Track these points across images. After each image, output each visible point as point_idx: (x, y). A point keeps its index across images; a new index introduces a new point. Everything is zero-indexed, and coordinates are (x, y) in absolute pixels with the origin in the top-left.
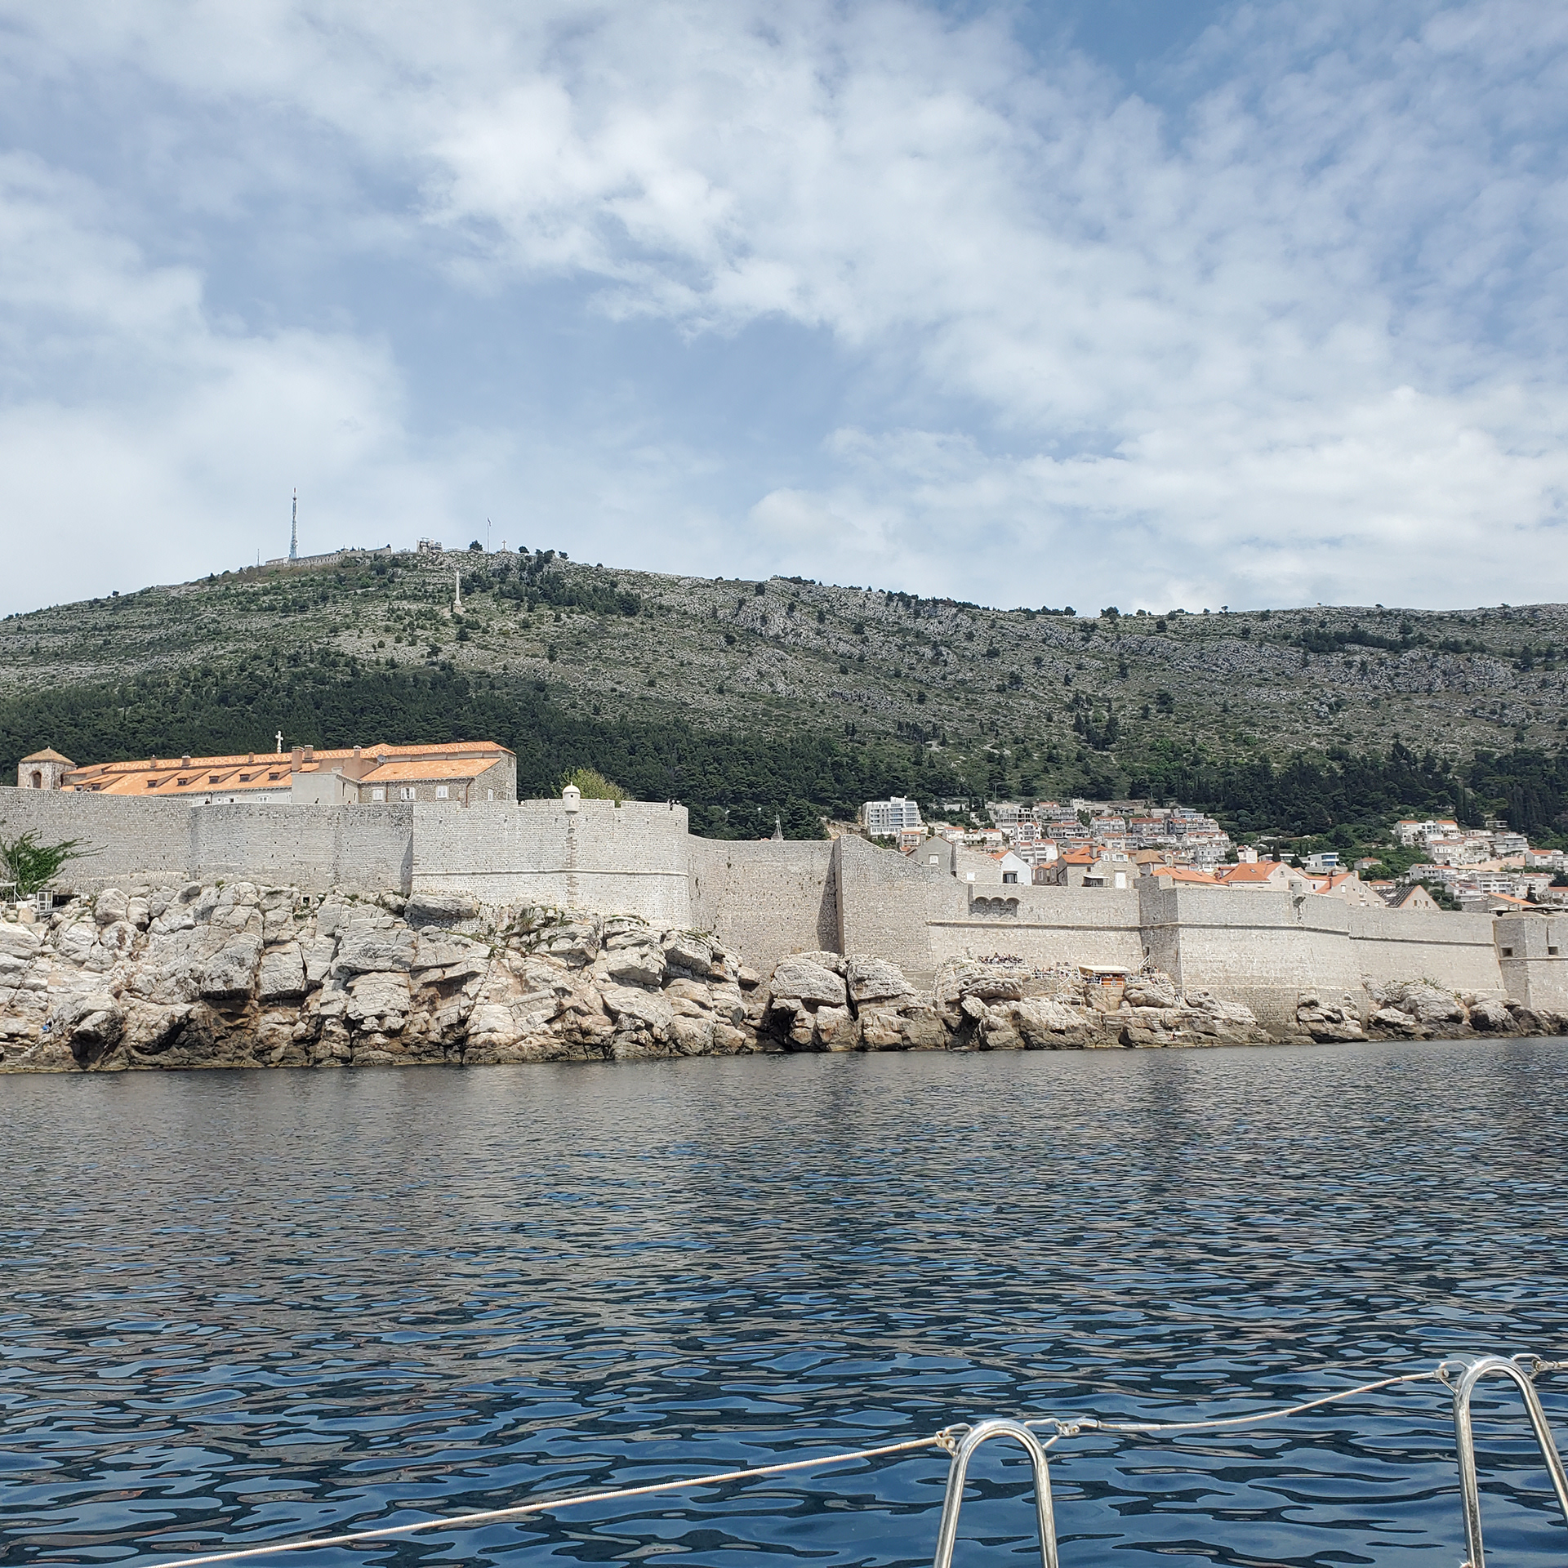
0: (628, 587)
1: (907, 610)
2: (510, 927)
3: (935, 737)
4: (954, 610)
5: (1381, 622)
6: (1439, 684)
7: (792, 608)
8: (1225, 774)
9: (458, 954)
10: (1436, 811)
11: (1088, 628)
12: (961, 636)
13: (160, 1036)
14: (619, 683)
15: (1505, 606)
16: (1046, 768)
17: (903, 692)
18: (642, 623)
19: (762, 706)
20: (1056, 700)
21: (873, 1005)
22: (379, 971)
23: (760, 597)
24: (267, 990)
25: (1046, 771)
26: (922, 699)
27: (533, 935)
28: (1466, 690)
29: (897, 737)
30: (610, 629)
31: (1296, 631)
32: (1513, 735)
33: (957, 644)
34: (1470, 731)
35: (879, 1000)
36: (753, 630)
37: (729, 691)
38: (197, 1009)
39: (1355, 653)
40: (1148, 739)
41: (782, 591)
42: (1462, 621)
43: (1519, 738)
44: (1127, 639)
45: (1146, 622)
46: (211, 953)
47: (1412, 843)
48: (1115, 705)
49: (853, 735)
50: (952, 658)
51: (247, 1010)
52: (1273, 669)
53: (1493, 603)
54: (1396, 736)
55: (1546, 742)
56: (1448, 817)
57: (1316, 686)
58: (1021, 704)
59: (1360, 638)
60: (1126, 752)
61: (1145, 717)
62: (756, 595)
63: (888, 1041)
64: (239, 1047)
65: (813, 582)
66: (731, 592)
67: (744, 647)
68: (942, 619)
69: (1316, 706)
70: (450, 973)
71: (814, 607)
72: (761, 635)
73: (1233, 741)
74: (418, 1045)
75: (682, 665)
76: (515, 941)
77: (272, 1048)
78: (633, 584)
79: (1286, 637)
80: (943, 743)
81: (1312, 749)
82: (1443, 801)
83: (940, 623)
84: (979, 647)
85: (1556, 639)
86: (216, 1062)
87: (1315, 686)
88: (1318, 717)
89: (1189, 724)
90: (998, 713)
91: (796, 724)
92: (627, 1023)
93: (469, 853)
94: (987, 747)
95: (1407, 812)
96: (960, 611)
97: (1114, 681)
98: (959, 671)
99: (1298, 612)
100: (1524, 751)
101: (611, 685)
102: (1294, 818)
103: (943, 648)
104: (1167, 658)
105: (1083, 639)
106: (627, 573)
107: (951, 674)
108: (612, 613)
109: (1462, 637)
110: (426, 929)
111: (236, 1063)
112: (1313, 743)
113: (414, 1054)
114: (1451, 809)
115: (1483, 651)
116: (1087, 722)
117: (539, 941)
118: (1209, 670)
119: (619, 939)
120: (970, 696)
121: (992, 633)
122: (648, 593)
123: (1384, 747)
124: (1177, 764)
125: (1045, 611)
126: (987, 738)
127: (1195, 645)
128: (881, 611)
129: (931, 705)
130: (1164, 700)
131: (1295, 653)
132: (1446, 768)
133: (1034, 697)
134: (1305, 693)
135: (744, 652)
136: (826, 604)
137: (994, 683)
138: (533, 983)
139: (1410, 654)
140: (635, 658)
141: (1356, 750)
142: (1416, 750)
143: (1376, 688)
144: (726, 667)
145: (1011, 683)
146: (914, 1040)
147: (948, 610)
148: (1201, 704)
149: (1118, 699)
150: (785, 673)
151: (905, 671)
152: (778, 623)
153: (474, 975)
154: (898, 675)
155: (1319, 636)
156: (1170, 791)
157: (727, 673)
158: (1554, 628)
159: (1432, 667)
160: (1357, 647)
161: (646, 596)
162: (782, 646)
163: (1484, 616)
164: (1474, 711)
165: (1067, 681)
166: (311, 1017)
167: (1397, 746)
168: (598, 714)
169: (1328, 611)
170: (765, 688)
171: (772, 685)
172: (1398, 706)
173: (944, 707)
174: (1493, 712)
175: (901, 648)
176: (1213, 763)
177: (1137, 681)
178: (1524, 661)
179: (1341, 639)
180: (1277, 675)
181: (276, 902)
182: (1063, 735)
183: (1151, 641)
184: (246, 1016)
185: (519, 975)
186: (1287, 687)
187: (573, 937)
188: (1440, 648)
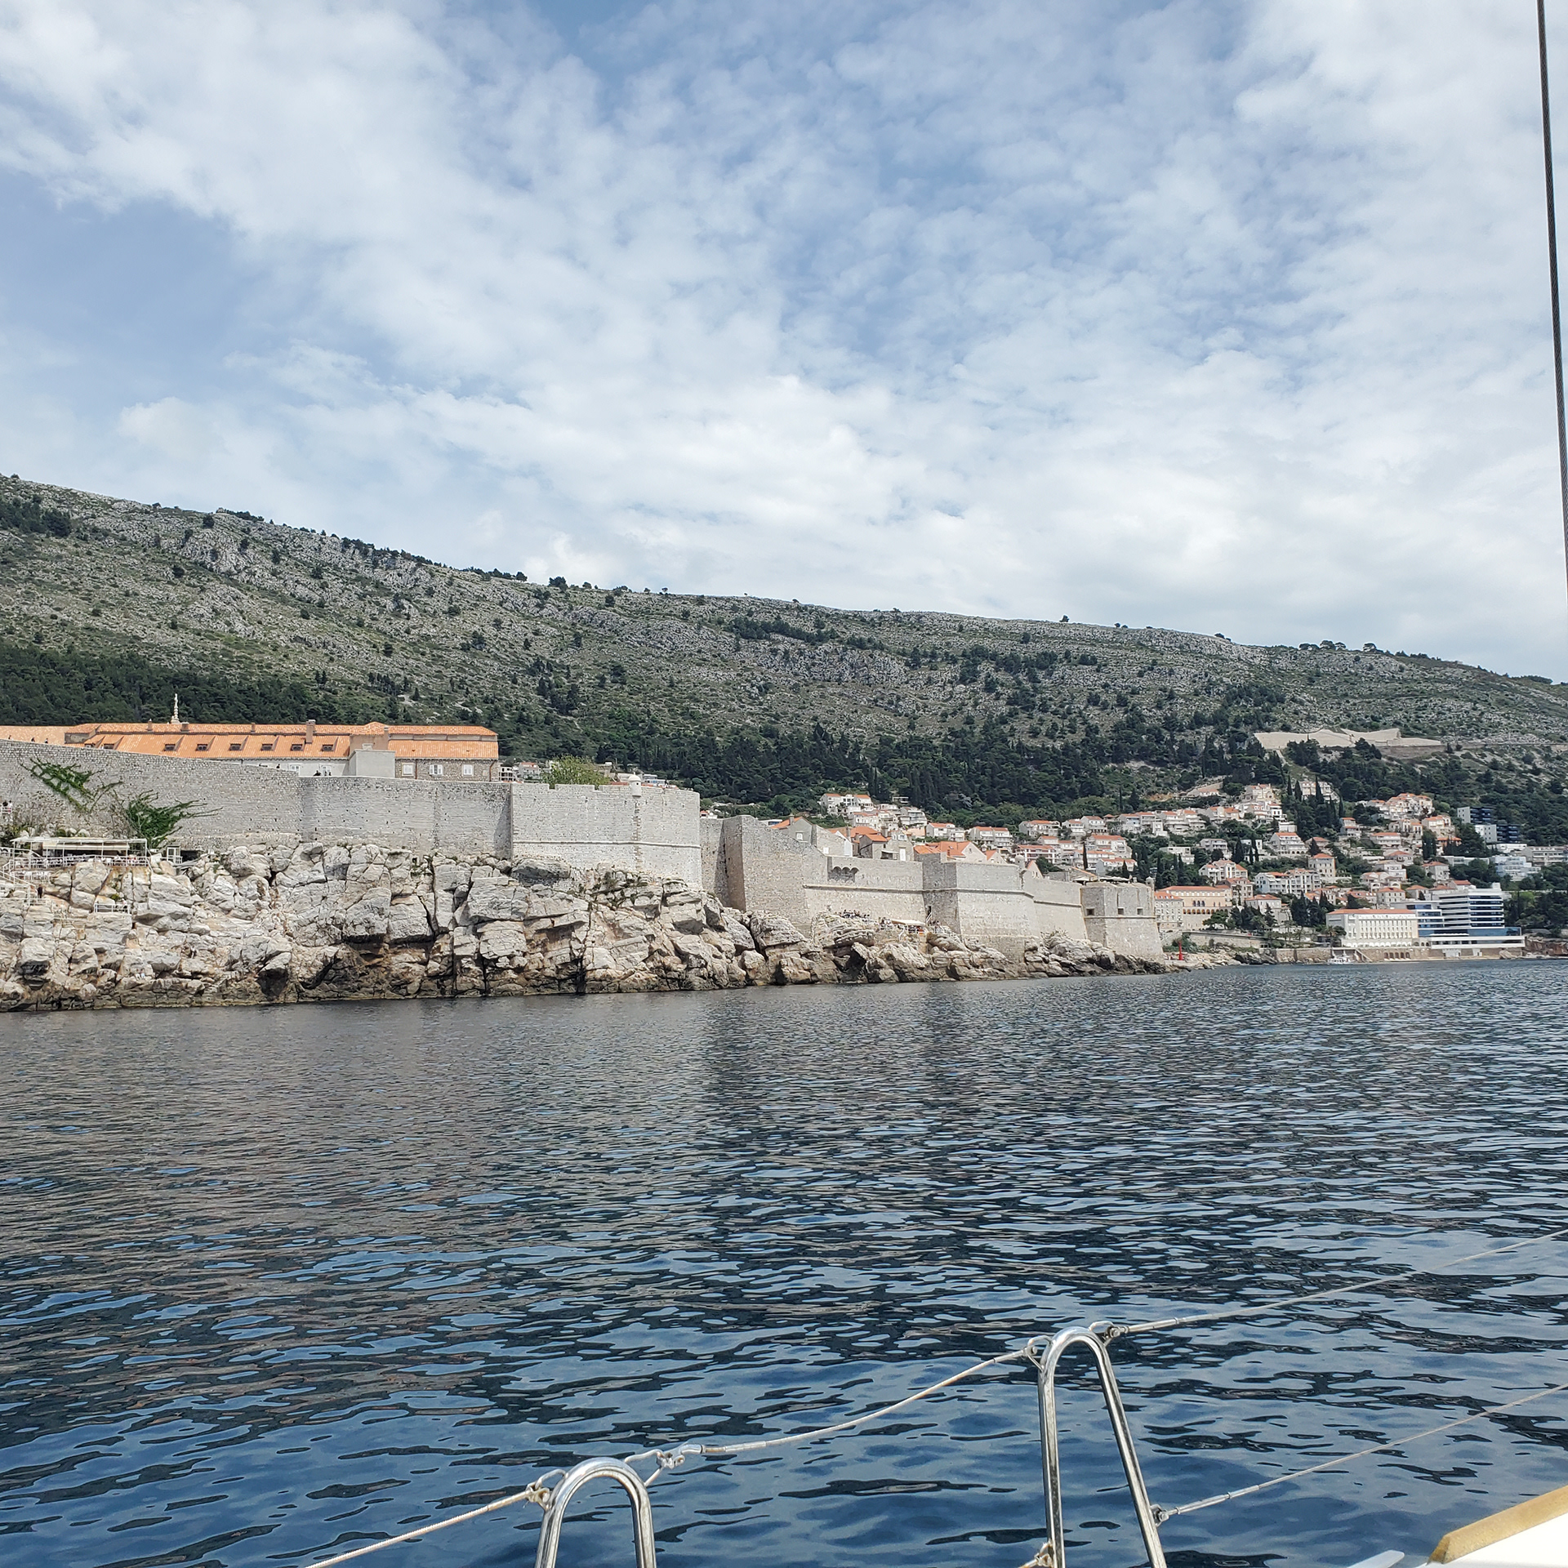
0: (55, 505)
1: (364, 559)
2: (597, 887)
3: (406, 690)
4: (413, 564)
5: (798, 616)
6: (847, 675)
7: (244, 545)
8: (677, 745)
9: (564, 907)
10: (852, 786)
11: (541, 595)
12: (420, 590)
13: (318, 973)
14: (58, 609)
15: (897, 611)
16: (518, 729)
17: (368, 642)
18: (76, 546)
19: (220, 646)
20: (518, 662)
21: (778, 949)
22: (502, 920)
23: (209, 530)
24: (397, 934)
25: (518, 731)
26: (388, 651)
27: (617, 894)
28: (868, 682)
29: (368, 688)
30: (39, 549)
31: (728, 618)
32: (907, 723)
33: (417, 598)
34: (873, 718)
35: (783, 945)
36: (202, 564)
37: (182, 627)
38: (342, 951)
39: (779, 642)
40: (606, 707)
41: (231, 526)
42: (863, 620)
43: (911, 727)
44: (579, 610)
45: (594, 595)
46: (349, 904)
47: (836, 813)
48: (573, 672)
49: (324, 683)
50: (414, 612)
51: (381, 951)
52: (711, 651)
53: (886, 607)
54: (815, 719)
55: (932, 731)
56: (862, 792)
57: (748, 670)
58: (486, 664)
59: (782, 629)
60: (588, 718)
61: (601, 686)
62: (203, 527)
63: (802, 977)
64: (378, 983)
65: (261, 519)
66: (175, 521)
67: (193, 581)
68: (402, 571)
69: (748, 688)
70: (558, 922)
71: (267, 546)
72: (211, 570)
73: (681, 714)
74: (538, 979)
75: (127, 595)
76: (602, 897)
77: (408, 982)
78: (60, 502)
79: (720, 622)
80: (415, 698)
81: (748, 726)
82: (858, 778)
83: (400, 575)
84: (439, 603)
85: (937, 643)
86: (361, 995)
87: (746, 669)
88: (751, 697)
89: (641, 696)
90: (465, 672)
91: (260, 667)
92: (695, 962)
93: (558, 826)
94: (458, 705)
95: (830, 786)
96: (419, 565)
97: (570, 649)
98: (422, 626)
99: (728, 600)
100: (917, 738)
101: (50, 611)
102: (741, 787)
103: (404, 602)
104: (616, 632)
105: (538, 605)
106: (50, 488)
107: (414, 627)
108: (40, 531)
109: (865, 635)
110: (536, 887)
111: (377, 996)
112: (748, 721)
113: (534, 986)
114: (864, 785)
115: (882, 649)
116: (550, 688)
117: (624, 898)
118: (654, 646)
119: (677, 898)
120: (435, 652)
121: (451, 590)
122: (78, 513)
123: (806, 727)
124: (635, 732)
125: (496, 573)
126: (457, 695)
127: (641, 623)
128: (337, 557)
129: (398, 657)
130: (618, 671)
131: (728, 638)
132: (857, 749)
133: (496, 658)
134: (738, 675)
135: (194, 586)
136: (279, 544)
137: (458, 641)
138: (627, 931)
139: (825, 647)
140: (73, 583)
141: (784, 729)
142: (835, 731)
143: (796, 675)
144: (176, 601)
145: (474, 642)
146: (820, 977)
147: (407, 563)
148: (650, 678)
149: (575, 667)
150: (242, 612)
151: (367, 621)
152: (230, 559)
153: (581, 923)
154: (360, 624)
155: (748, 625)
156: (632, 758)
157: (178, 608)
158: (936, 634)
159: (841, 660)
160: (780, 637)
161: (76, 516)
162: (236, 584)
163: (881, 618)
164: (876, 701)
165: (527, 645)
166: (442, 958)
167: (818, 727)
168: (39, 642)
169: (753, 601)
170: (221, 626)
171: (229, 624)
172: (816, 693)
173: (411, 661)
174: (891, 703)
175: (361, 597)
176: (666, 734)
177: (589, 649)
178: (914, 660)
179: (767, 628)
180: (714, 656)
181: (397, 862)
182: (528, 698)
183: (602, 614)
184: (381, 956)
185: (613, 925)
186: (723, 668)
187: (650, 895)
188: (848, 643)
